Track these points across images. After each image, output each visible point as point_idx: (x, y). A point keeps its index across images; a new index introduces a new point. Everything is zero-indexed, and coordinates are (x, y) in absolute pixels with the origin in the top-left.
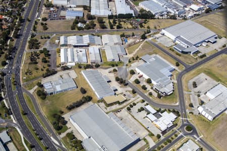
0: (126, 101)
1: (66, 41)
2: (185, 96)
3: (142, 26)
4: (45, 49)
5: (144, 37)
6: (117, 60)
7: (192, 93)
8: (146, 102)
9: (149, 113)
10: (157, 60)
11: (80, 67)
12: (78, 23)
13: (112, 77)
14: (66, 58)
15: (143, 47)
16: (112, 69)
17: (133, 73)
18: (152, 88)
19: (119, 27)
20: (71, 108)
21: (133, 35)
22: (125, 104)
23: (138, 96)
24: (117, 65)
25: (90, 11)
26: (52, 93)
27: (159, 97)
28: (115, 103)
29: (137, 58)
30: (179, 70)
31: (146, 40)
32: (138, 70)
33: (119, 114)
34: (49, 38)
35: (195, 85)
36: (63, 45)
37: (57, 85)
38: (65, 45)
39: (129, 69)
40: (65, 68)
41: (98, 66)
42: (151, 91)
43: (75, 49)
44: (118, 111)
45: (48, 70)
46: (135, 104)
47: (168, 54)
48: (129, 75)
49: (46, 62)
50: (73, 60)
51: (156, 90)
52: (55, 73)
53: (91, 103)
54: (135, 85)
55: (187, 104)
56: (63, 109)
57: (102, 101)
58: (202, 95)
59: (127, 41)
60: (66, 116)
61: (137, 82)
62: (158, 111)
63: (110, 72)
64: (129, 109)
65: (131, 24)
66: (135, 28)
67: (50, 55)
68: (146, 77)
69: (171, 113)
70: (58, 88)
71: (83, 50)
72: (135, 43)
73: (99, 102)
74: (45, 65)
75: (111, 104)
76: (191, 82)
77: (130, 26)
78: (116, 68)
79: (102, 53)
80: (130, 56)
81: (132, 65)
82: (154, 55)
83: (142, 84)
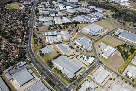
0: (74, 54)
1: (47, 34)
2: (96, 51)
3: (75, 27)
4: (40, 38)
5: (77, 31)
6: (68, 40)
7: (99, 49)
8: (82, 54)
9: (84, 58)
10: (84, 38)
11: (55, 43)
12: (50, 27)
13: (68, 46)
14: (49, 40)
15: (78, 34)
16: (67, 43)
17: (75, 44)
18: (84, 49)
19: (67, 28)
20: (54, 59)
21: (73, 30)
22: (74, 56)
23: (79, 52)
24: (69, 42)
25: (54, 22)
26: (45, 54)
27: (87, 52)
28: (71, 55)
29: (76, 39)
30: (92, 42)
31: (78, 32)
32: (77, 43)
33: (73, 59)
34: (40, 33)
35: (99, 47)
36: (46, 36)
37: (47, 50)
38: (47, 36)
39: (74, 43)
40: (49, 44)
41: (61, 43)
42: (83, 50)
43: (51, 37)
44: (72, 58)
45: (42, 46)
46: (78, 55)
47: (87, 36)
48: (74, 45)
49: (41, 42)
50: (51, 41)
51: (85, 50)
52: (45, 46)
53: (61, 56)
54: (77, 48)
55: (97, 54)
56: (51, 60)
57: (65, 55)
58: (102, 50)
59: (71, 33)
60: (53, 62)
61: (78, 47)
62: (87, 57)
63: (66, 45)
64: (76, 57)
65: (71, 26)
66: (73, 27)
67: (42, 40)
68: (81, 45)
69: (92, 57)
70: (48, 52)
71: (55, 37)
72: (74, 33)
73: (64, 56)
74: (41, 44)
75: (69, 56)
76: (98, 45)
77: (71, 27)
78: (68, 43)
79: (62, 37)
80: (73, 38)
81: (75, 41)
82: (82, 37)
83: (80, 48)
